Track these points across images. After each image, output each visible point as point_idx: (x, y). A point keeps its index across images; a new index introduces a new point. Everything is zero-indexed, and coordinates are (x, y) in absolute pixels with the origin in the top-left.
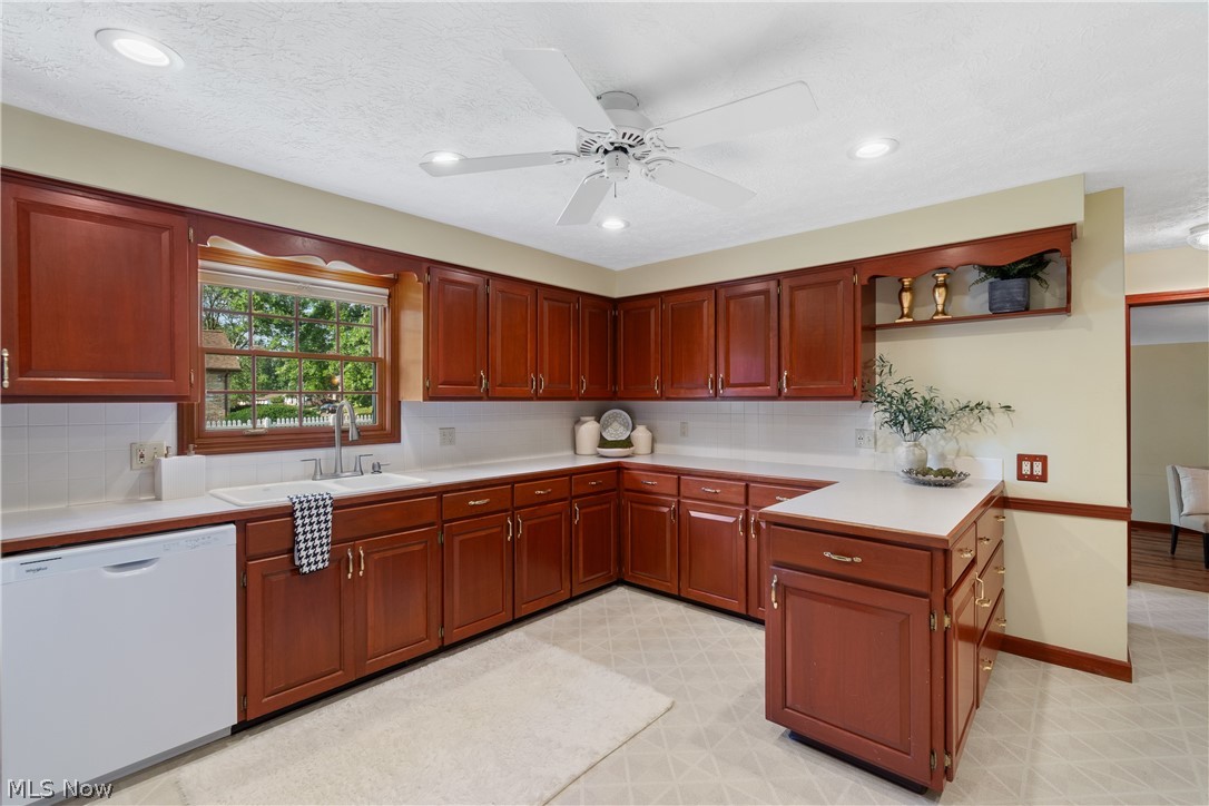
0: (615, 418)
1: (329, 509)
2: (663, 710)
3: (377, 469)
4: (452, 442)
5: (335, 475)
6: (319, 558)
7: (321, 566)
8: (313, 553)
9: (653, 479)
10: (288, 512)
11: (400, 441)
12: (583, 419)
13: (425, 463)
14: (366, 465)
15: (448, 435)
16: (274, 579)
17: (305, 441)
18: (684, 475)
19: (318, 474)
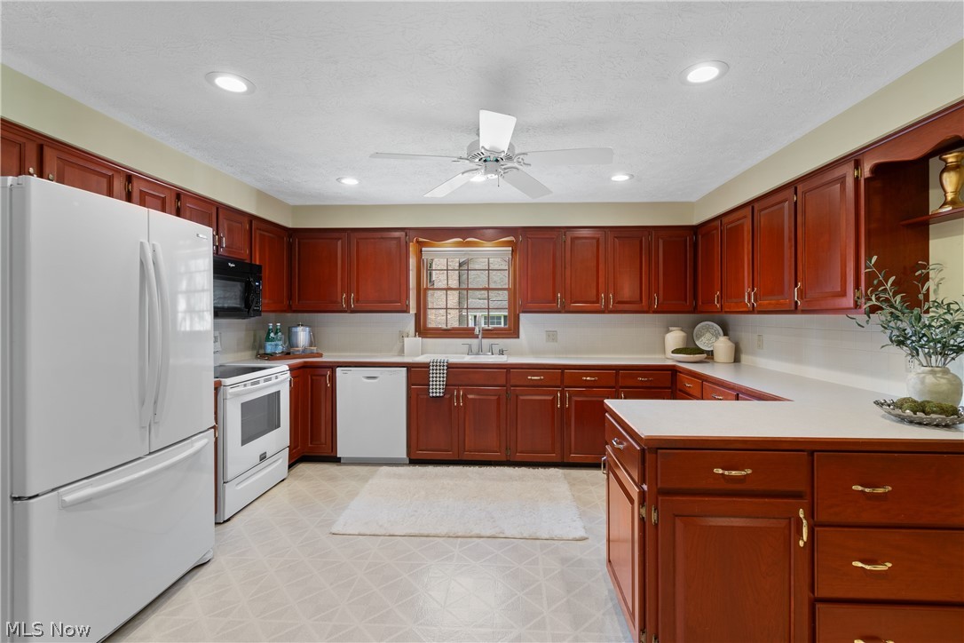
0: (708, 329)
1: (445, 368)
2: (571, 537)
3: (502, 352)
4: (555, 340)
5: (478, 354)
6: (438, 391)
7: (438, 395)
8: (437, 388)
9: (691, 382)
10: (426, 366)
11: (518, 337)
12: (671, 328)
13: (534, 352)
14: (496, 349)
15: (552, 336)
16: (422, 397)
17: (468, 334)
18: (706, 381)
19: (470, 352)
